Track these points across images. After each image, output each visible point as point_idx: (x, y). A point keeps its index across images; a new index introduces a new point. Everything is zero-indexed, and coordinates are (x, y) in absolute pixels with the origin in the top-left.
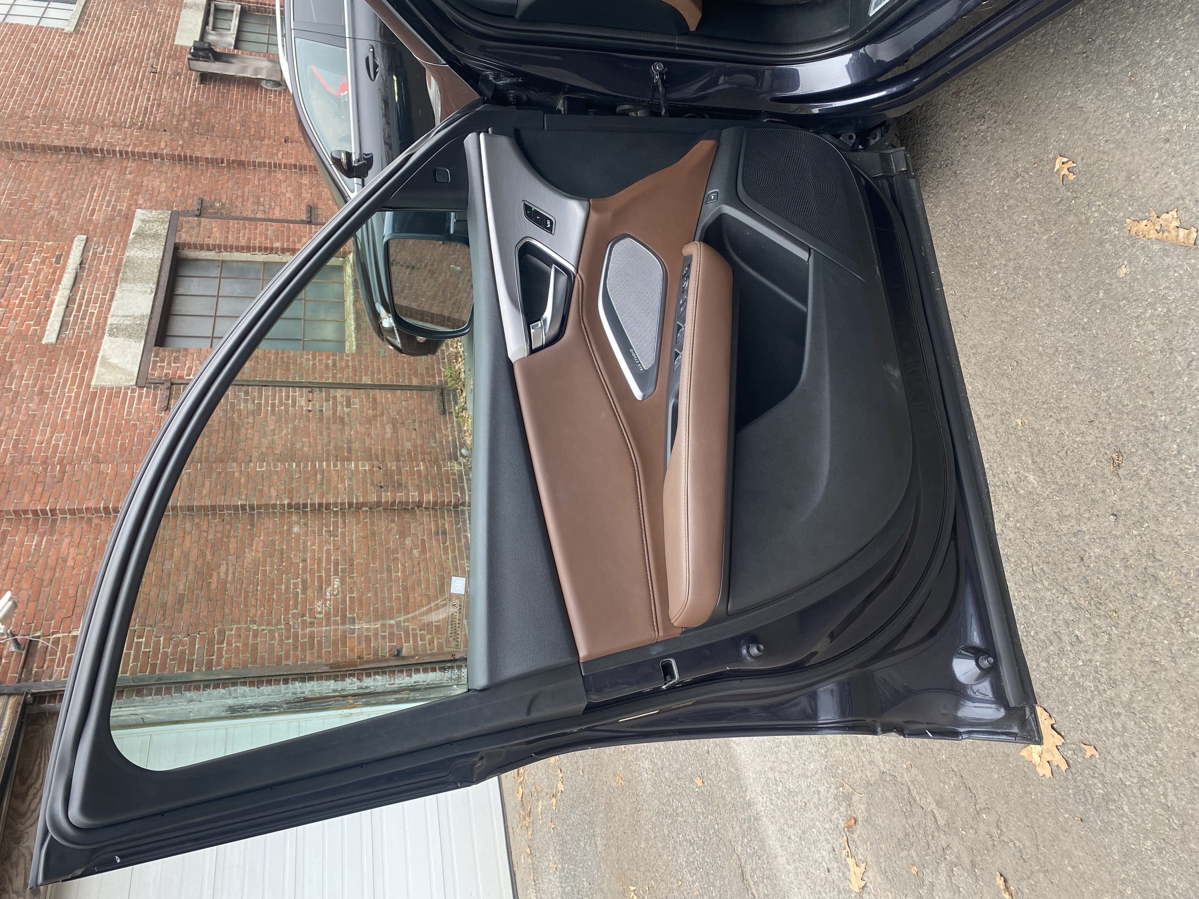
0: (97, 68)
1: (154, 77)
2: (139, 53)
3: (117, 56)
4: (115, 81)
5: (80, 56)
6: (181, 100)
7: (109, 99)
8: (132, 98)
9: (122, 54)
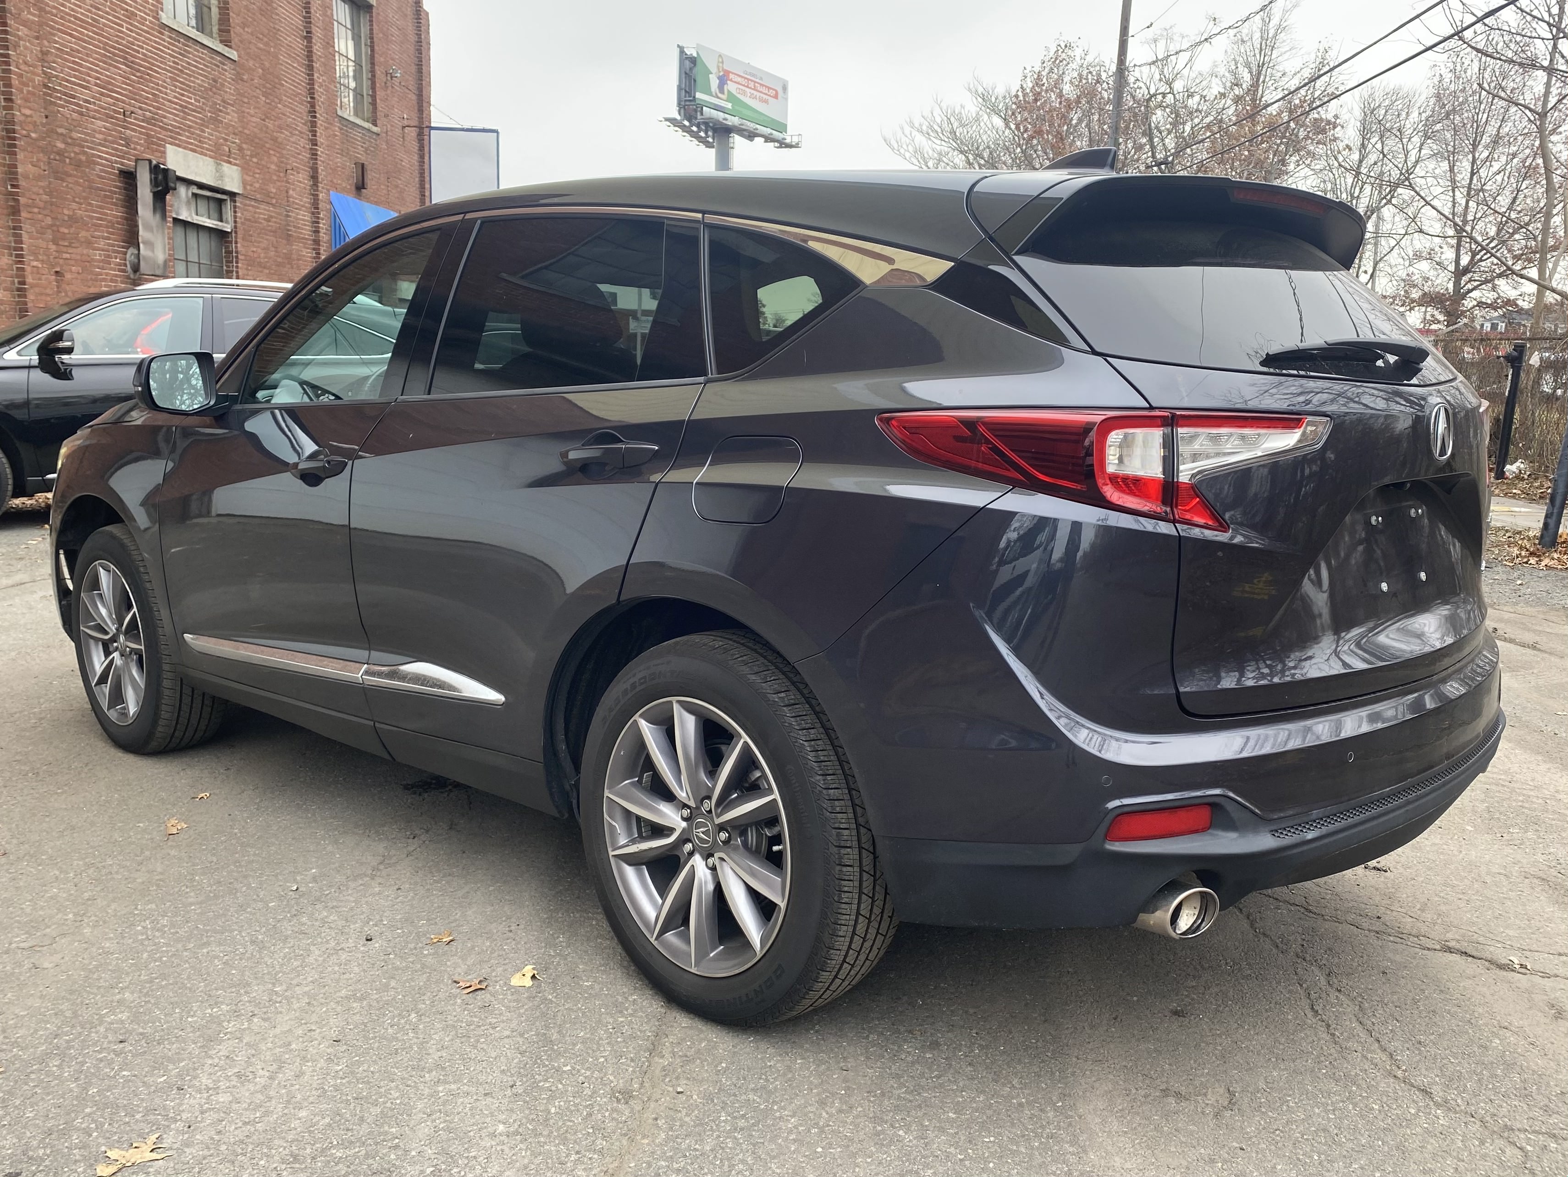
0: (117, 42)
1: (119, 113)
2: (147, 98)
3: (139, 71)
4: (105, 63)
5: (131, 24)
6: (92, 142)
7: (78, 51)
8: (84, 80)
9: (141, 77)
